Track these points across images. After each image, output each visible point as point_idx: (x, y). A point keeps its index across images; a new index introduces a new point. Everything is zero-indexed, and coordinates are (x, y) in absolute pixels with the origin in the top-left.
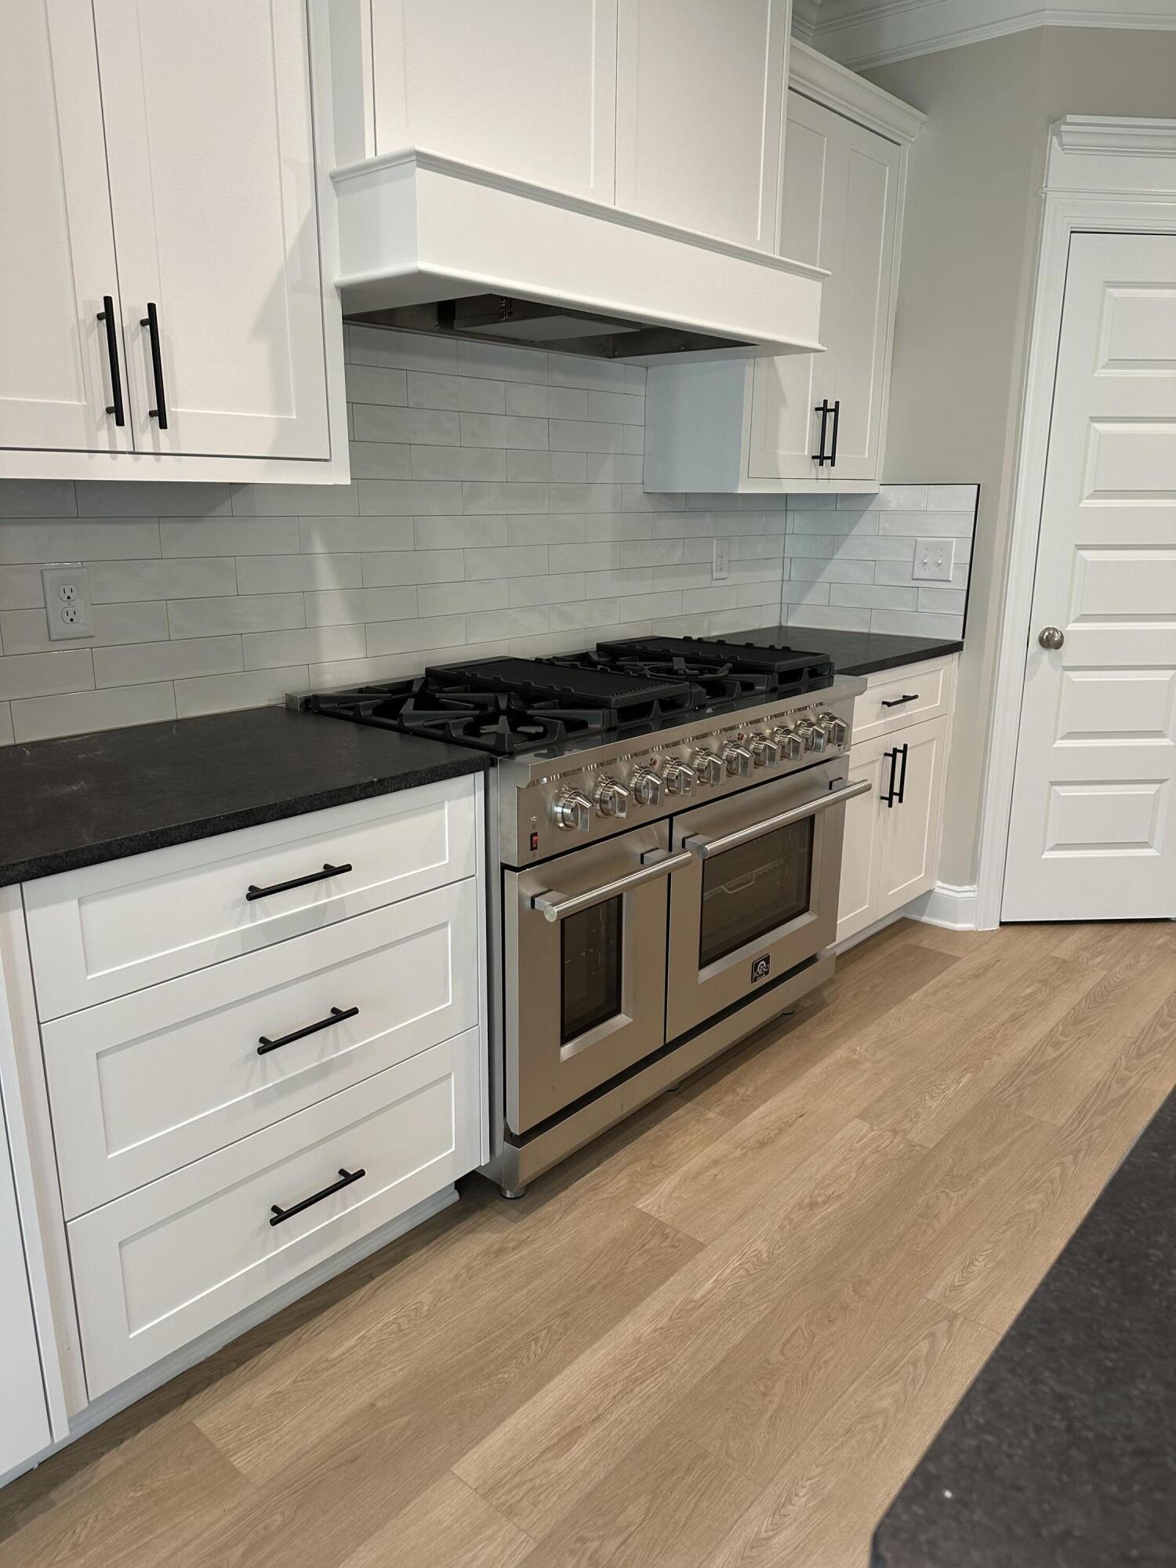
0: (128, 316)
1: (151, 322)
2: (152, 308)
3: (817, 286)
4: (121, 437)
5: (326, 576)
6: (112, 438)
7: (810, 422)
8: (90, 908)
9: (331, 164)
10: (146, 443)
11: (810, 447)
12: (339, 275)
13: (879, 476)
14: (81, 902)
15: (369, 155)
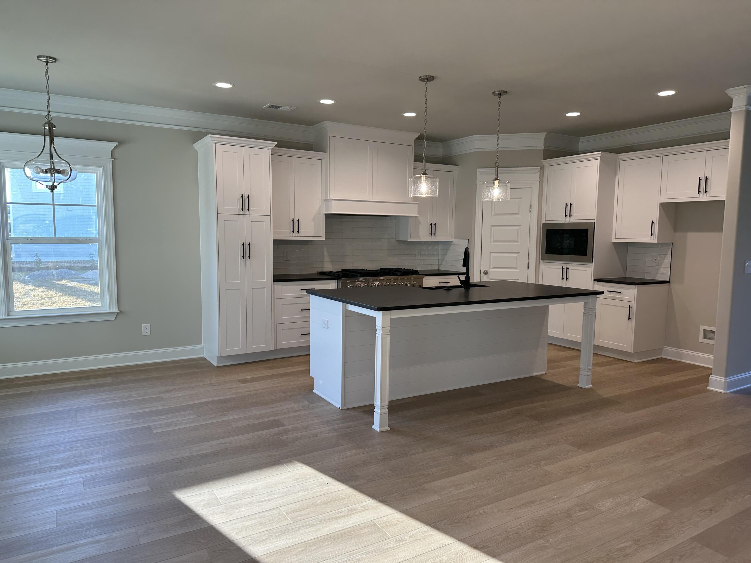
0: (295, 221)
1: (298, 221)
2: (298, 219)
3: (417, 205)
4: (294, 234)
5: (326, 254)
6: (292, 234)
7: (429, 227)
8: (283, 287)
9: (324, 198)
10: (296, 235)
11: (428, 231)
12: (325, 212)
13: (453, 237)
14: (282, 286)
15: (328, 198)
